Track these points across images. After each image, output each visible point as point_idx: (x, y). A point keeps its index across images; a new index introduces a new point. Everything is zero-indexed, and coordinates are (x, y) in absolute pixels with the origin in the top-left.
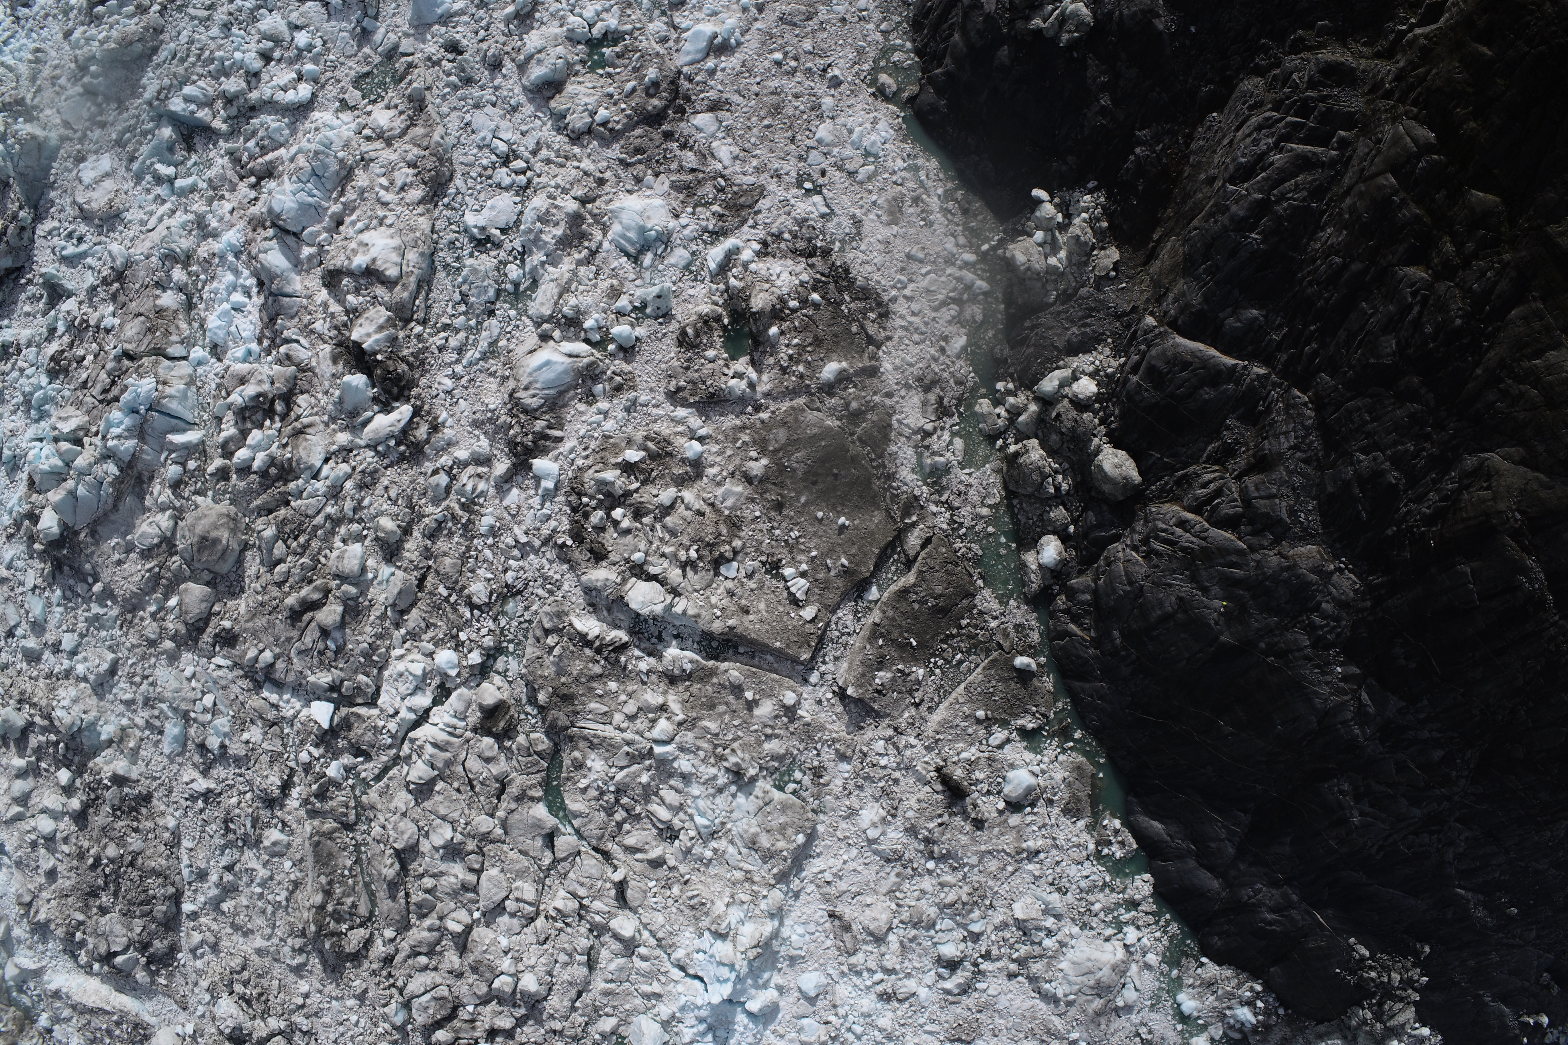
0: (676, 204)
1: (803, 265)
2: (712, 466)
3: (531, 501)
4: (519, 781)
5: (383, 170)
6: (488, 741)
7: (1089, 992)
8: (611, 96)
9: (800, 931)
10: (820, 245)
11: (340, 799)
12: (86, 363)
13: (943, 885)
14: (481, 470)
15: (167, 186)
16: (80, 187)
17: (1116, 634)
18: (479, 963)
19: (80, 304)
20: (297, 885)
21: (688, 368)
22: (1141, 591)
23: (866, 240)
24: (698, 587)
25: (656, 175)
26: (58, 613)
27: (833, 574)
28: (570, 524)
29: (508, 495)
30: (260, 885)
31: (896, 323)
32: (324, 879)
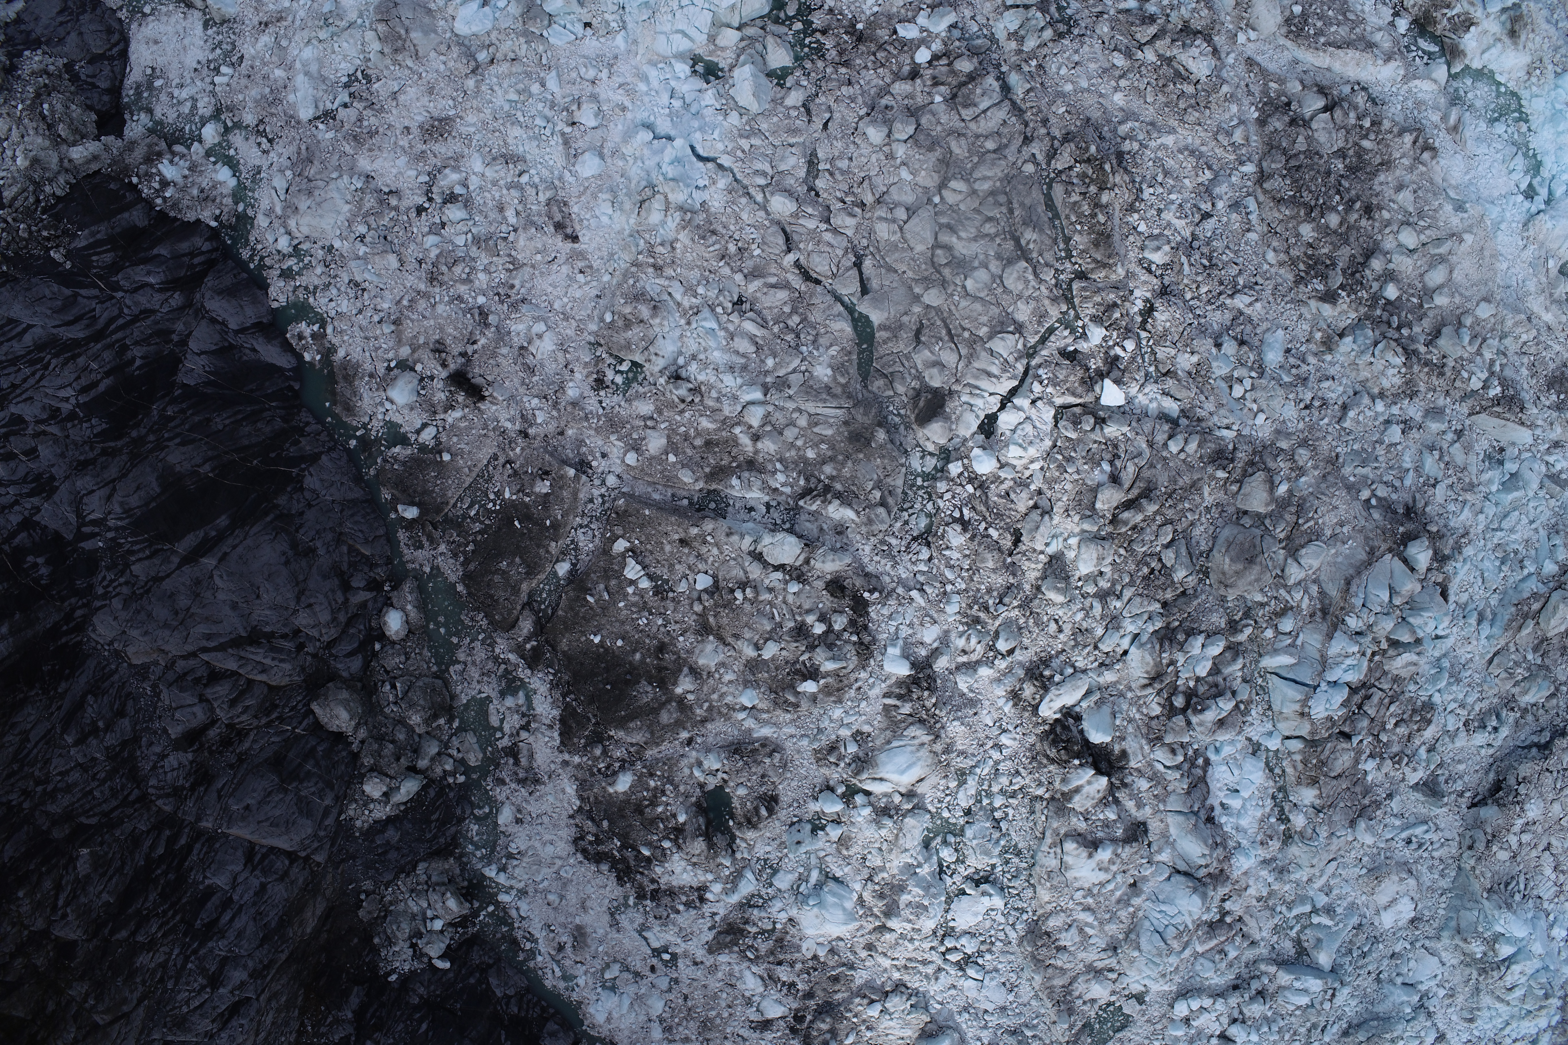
0: (793, 931)
1: (662, 881)
2: (730, 682)
3: (910, 631)
4: (902, 346)
5: (1092, 941)
6: (936, 383)
7: (321, 183)
8: (868, 1028)
9: (605, 220)
10: (648, 902)
11: (1090, 305)
12: (1393, 721)
13: (468, 281)
14: (964, 659)
15: (1319, 905)
16: (1413, 894)
17: (322, 551)
18: (931, 149)
19: (1403, 780)
20: (1131, 209)
21: (763, 776)
22: (298, 599)
23: (604, 909)
24: (732, 563)
25: (815, 957)
26: (1408, 462)
27: (602, 586)
28: (868, 613)
29: (935, 636)
30: (1172, 202)
31: (567, 833)
32: (1102, 218)
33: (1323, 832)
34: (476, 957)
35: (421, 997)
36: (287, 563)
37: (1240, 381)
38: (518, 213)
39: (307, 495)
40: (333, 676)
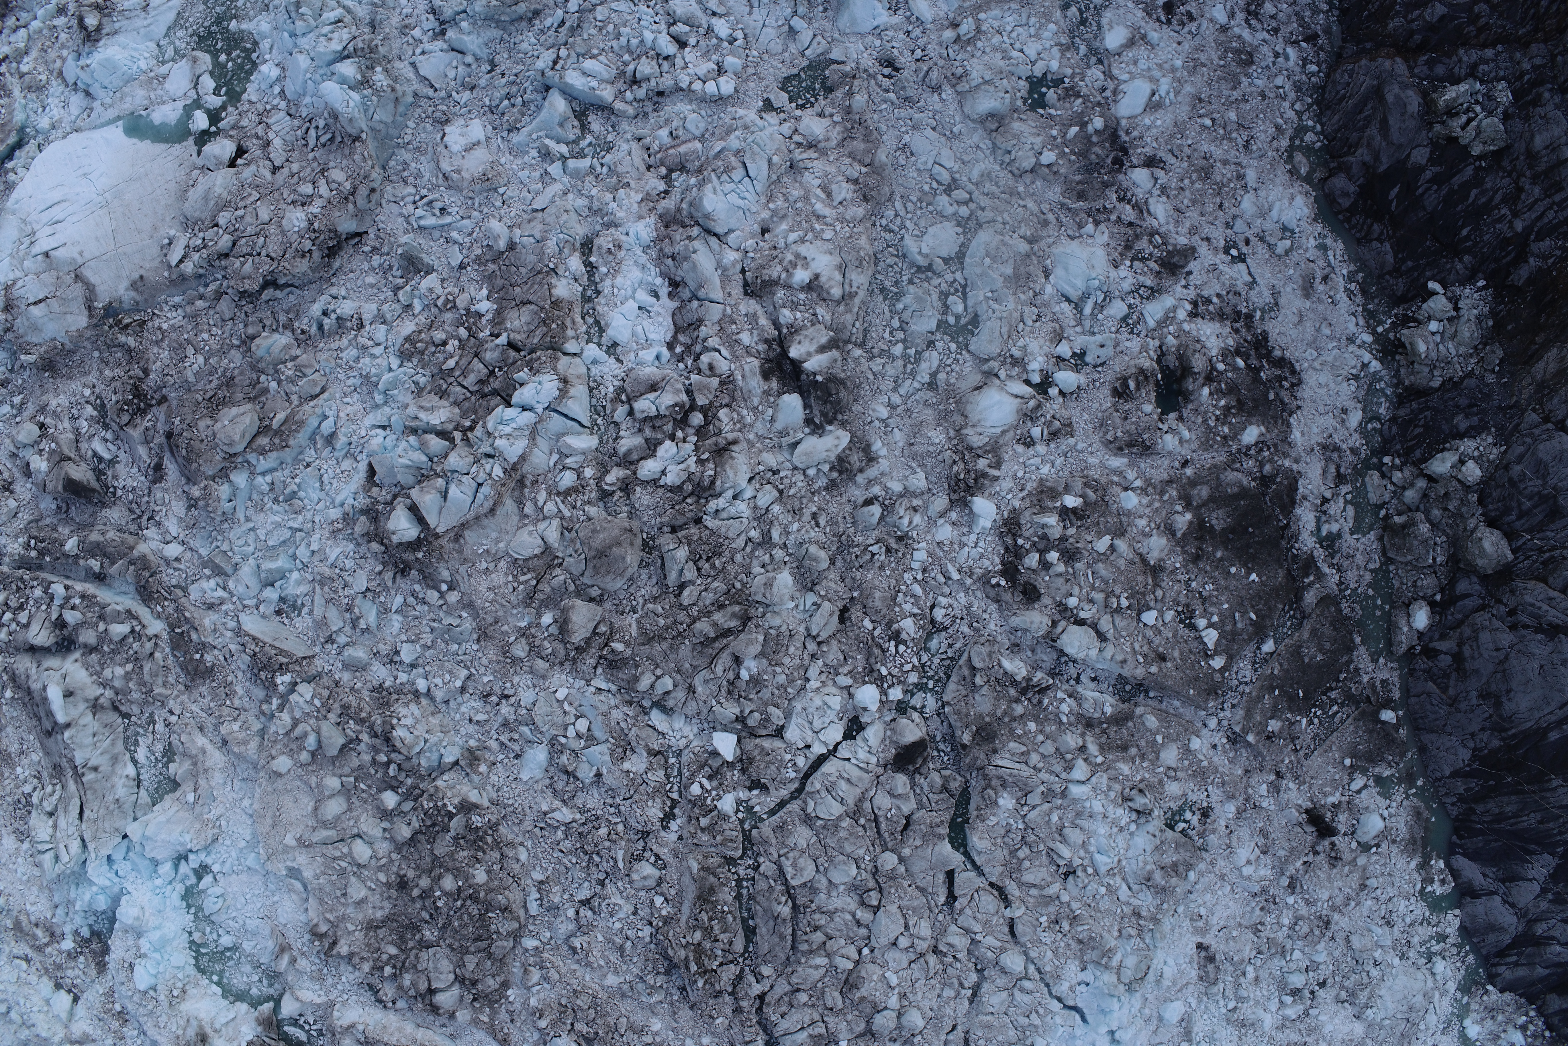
0: (1115, 256)
1: (1229, 330)
2: (1141, 517)
3: (964, 539)
4: (925, 818)
5: (818, 182)
6: (900, 778)
7: (1401, 1017)
8: (1055, 138)
9: (1171, 962)
10: (1244, 311)
11: (728, 833)
12: (449, 348)
13: (1297, 919)
14: (917, 502)
15: (558, 164)
16: (444, 151)
17: (1474, 694)
18: (863, 999)
19: (443, 280)
20: (666, 921)
21: (1126, 418)
22: (1507, 658)
23: (1283, 311)
24: (1124, 634)
25: (1097, 223)
26: (396, 621)
27: (1240, 625)
28: (1002, 563)
29: (940, 530)
30: (620, 920)
31: (1306, 392)
32: (704, 917)
33: (551, 246)
34: (1400, 286)
35: (1461, 260)
36: (1509, 691)
37: (579, 736)
38: (1244, 974)
39: (1471, 744)
40: (1484, 578)
